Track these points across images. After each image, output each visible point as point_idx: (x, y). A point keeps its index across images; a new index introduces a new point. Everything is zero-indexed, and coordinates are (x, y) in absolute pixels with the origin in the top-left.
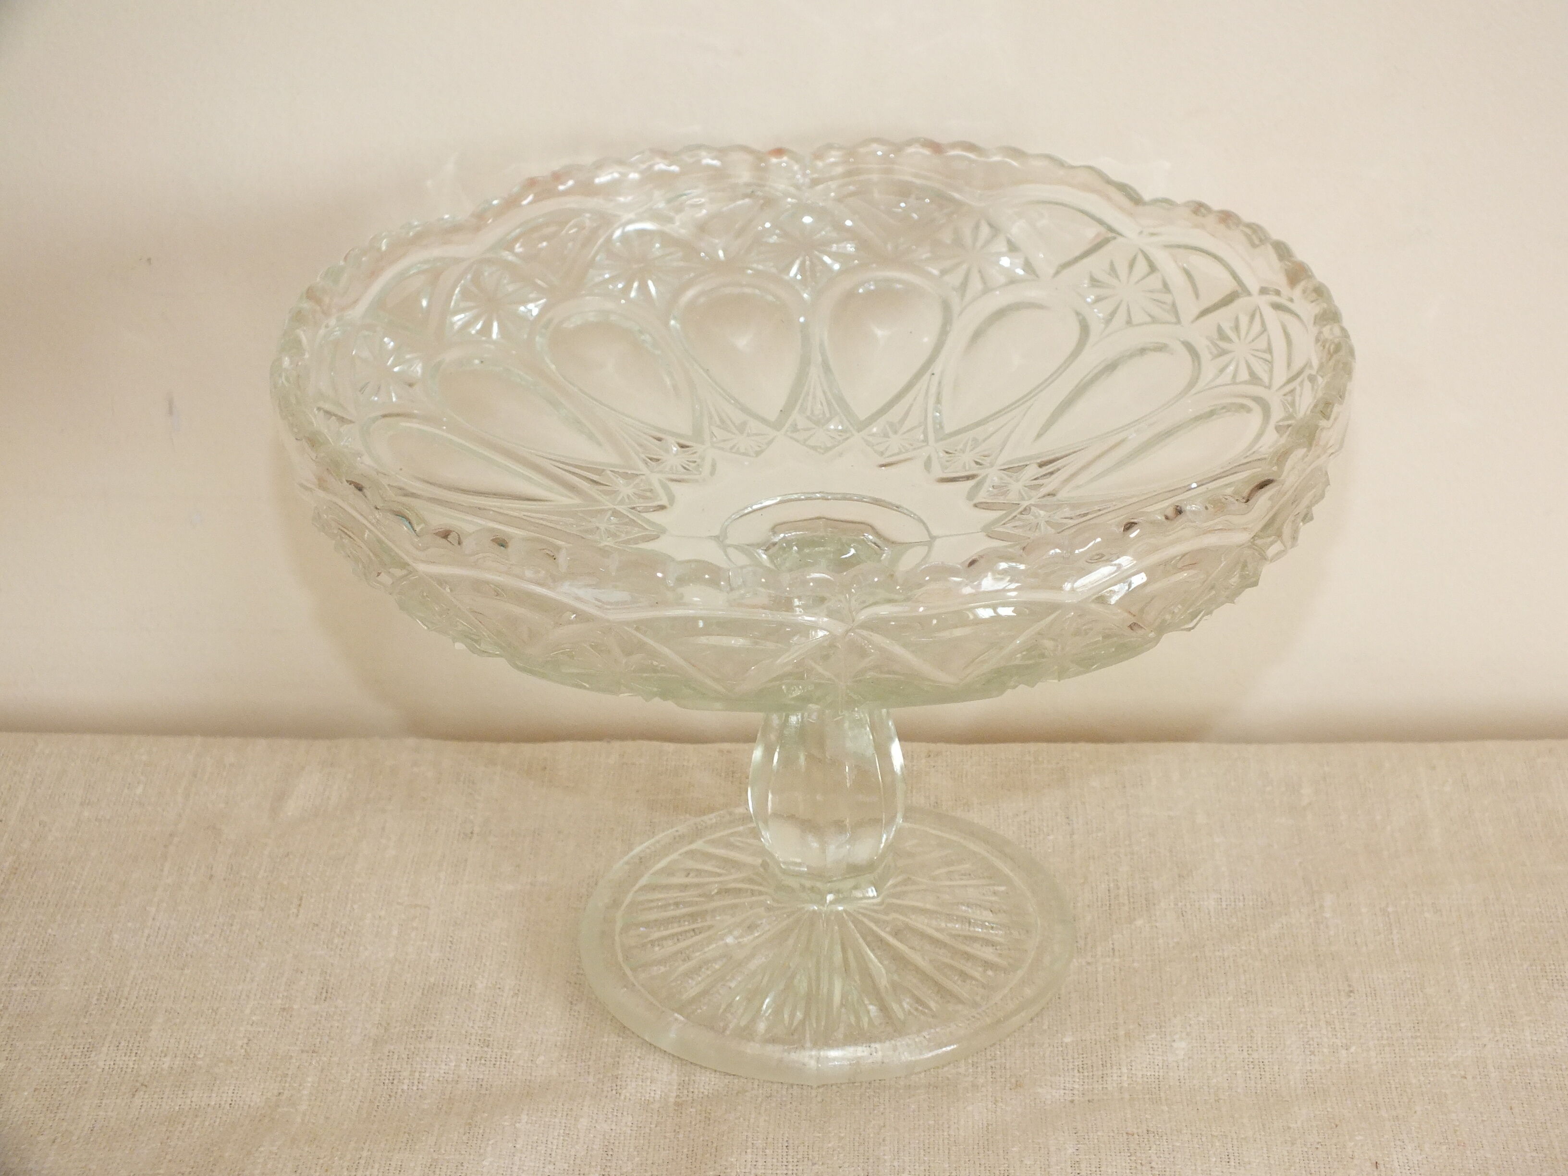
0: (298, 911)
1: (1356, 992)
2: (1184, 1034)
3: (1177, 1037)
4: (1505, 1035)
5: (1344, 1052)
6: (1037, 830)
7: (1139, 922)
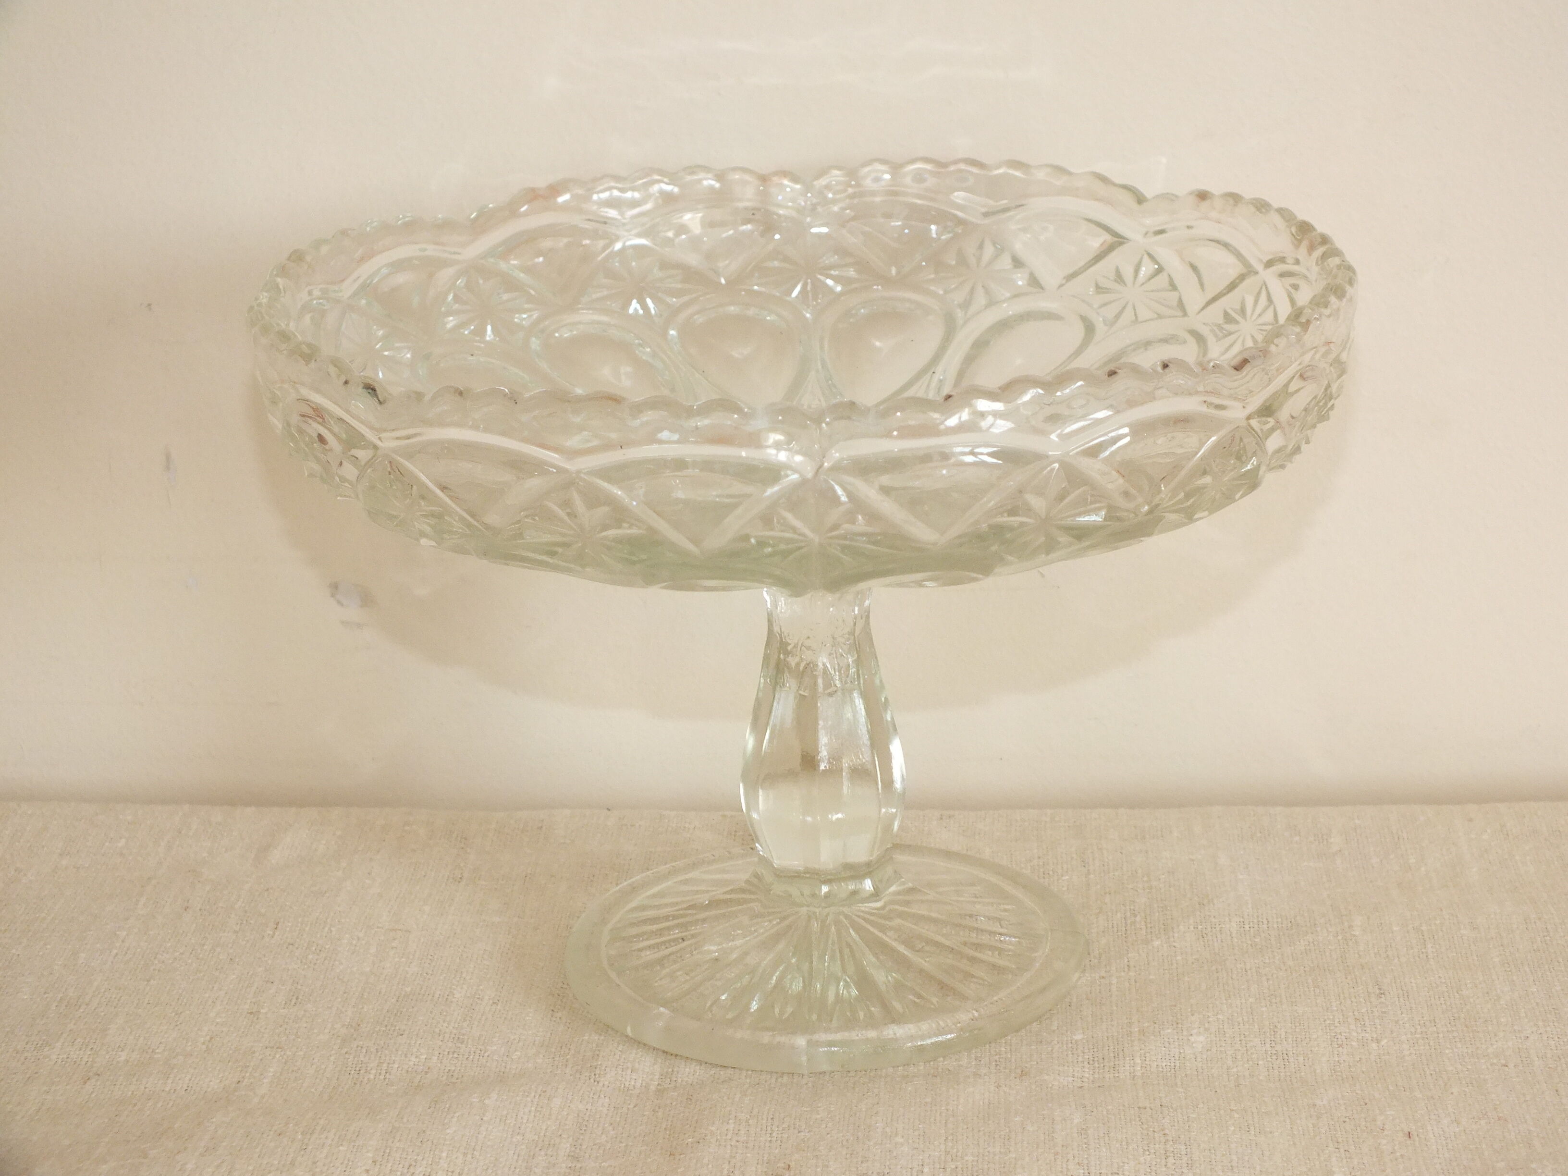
0: (274, 934)
1: (1387, 993)
2: (1202, 1030)
3: (1195, 1031)
4: (1548, 1029)
5: (1374, 1045)
6: (1051, 873)
7: (1157, 943)
